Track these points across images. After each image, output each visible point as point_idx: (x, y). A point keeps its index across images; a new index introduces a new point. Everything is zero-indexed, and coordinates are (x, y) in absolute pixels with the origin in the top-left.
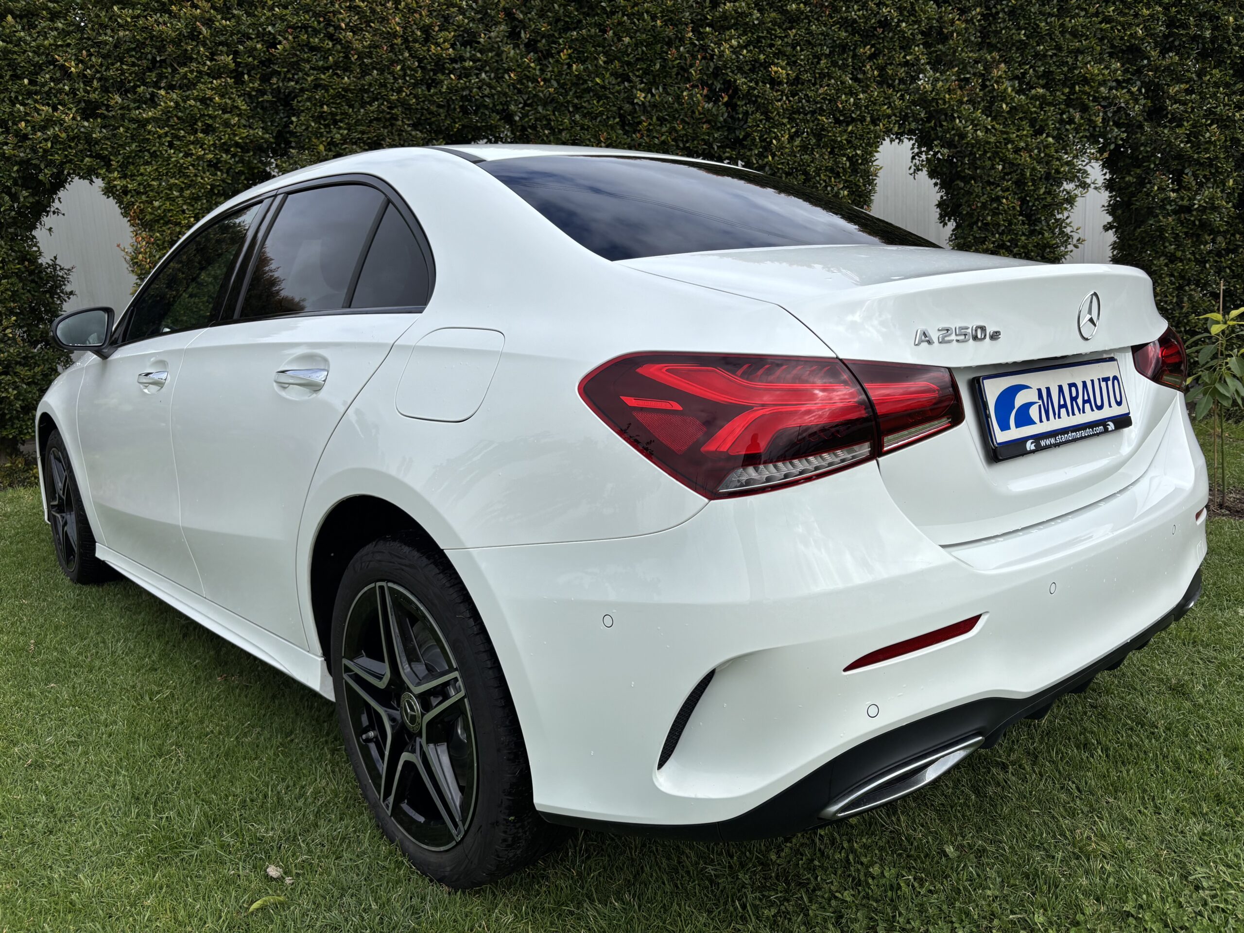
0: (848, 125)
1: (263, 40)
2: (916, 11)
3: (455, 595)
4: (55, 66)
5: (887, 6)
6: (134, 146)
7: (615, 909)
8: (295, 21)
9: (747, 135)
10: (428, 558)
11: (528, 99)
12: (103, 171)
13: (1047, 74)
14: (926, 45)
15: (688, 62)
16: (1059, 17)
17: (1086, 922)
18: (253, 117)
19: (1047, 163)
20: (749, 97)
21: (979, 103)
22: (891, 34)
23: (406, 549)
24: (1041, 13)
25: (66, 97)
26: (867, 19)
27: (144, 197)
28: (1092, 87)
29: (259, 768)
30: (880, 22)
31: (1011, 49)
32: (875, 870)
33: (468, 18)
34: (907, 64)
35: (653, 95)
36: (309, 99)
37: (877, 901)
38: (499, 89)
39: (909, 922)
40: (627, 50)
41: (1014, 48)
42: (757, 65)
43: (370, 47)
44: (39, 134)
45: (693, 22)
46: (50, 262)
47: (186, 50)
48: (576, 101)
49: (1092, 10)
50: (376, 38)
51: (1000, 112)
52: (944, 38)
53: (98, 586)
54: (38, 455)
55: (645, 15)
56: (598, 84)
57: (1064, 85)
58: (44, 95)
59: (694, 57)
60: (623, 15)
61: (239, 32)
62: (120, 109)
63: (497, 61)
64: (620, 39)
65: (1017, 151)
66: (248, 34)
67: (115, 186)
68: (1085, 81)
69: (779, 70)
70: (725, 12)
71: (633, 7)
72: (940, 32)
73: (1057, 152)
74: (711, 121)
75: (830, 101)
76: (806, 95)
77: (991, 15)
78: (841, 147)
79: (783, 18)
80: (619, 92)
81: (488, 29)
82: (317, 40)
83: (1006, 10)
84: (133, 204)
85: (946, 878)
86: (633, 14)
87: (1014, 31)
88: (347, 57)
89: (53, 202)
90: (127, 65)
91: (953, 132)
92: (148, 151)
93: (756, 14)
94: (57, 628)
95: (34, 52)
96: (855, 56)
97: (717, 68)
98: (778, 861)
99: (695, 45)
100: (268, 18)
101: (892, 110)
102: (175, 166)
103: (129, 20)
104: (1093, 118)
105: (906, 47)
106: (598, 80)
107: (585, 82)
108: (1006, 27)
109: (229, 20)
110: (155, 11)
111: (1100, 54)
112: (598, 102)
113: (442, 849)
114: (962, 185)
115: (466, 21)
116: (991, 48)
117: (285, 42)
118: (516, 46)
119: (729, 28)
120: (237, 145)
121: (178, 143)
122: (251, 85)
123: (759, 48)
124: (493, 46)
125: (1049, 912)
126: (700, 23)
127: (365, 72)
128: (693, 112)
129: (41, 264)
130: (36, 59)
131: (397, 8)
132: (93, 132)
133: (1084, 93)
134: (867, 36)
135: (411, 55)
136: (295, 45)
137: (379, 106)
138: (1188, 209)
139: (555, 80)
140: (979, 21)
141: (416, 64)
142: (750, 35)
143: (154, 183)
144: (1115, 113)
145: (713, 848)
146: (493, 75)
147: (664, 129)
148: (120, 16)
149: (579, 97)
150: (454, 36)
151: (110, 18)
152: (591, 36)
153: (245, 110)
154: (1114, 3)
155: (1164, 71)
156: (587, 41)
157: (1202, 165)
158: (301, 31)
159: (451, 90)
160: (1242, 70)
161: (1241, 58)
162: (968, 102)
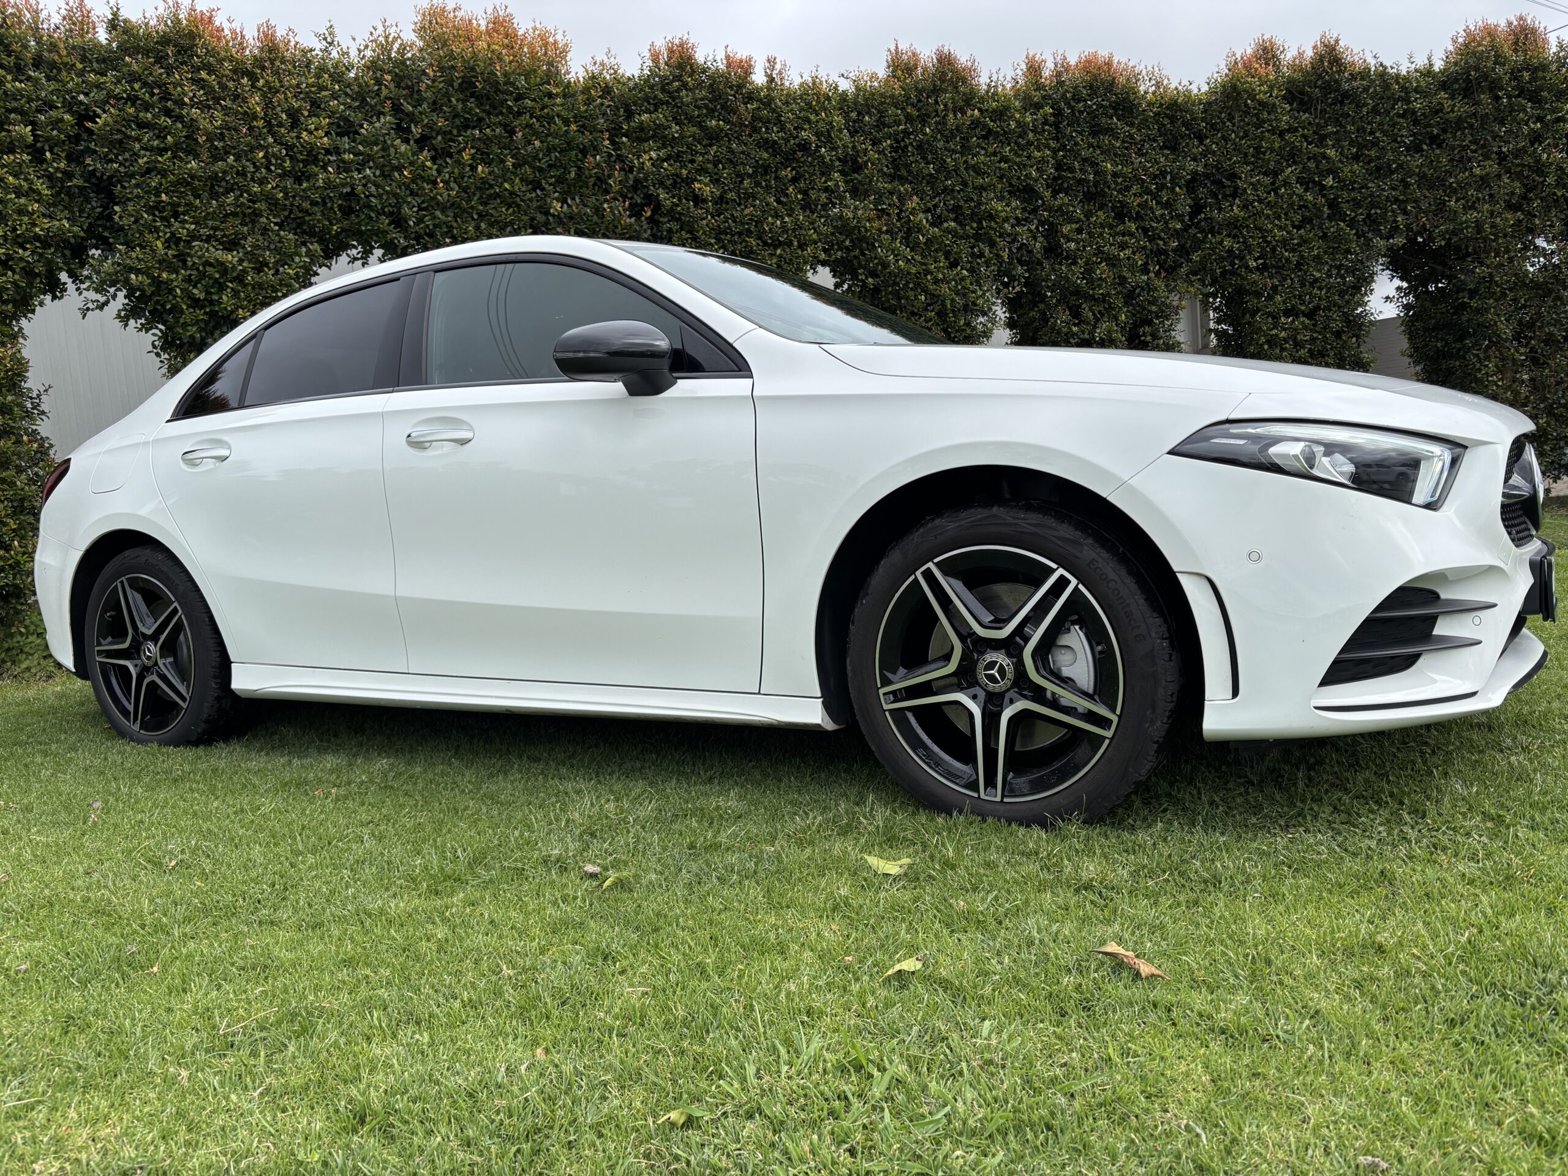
0: (775, 249)
1: (72, 111)
2: (832, 138)
5: (805, 130)
8: (117, 90)
11: (423, 202)
13: (957, 209)
14: (843, 173)
15: (606, 173)
16: (962, 154)
18: (54, 205)
19: (964, 295)
20: (672, 214)
21: (897, 233)
22: (810, 159)
24: (946, 149)
26: (787, 141)
28: (996, 223)
30: (799, 145)
31: (921, 182)
33: (343, 104)
34: (827, 189)
36: (139, 185)
38: (388, 188)
40: (537, 155)
41: (925, 182)
42: (679, 180)
43: (221, 128)
45: (608, 130)
48: (481, 208)
49: (991, 150)
50: (229, 118)
51: (917, 243)
52: (858, 168)
55: (556, 119)
56: (506, 189)
57: (972, 220)
59: (613, 168)
60: (531, 118)
61: (38, 99)
63: (383, 157)
64: (529, 143)
65: (936, 282)
66: (51, 101)
68: (991, 217)
69: (704, 187)
70: (642, 123)
71: (542, 109)
72: (855, 162)
73: (971, 284)
75: (757, 222)
76: (732, 215)
77: (901, 147)
79: (703, 134)
80: (531, 200)
82: (149, 115)
83: (914, 144)
86: (543, 117)
87: (923, 165)
88: (191, 137)
91: (876, 261)
93: (675, 127)
97: (636, 180)
99: (612, 155)
100: (77, 85)
104: (1001, 253)
105: (826, 170)
106: (507, 186)
107: (492, 186)
108: (917, 161)
109: (24, 82)
111: (1001, 192)
112: (507, 210)
115: (342, 107)
116: (903, 180)
117: (105, 115)
118: (406, 141)
119: (647, 140)
120: (37, 238)
122: (55, 165)
123: (680, 162)
124: (378, 139)
126: (616, 132)
127: (216, 157)
128: (615, 227)
131: (254, 86)
133: (991, 228)
134: (788, 159)
135: (275, 141)
136: (118, 119)
137: (237, 199)
138: (1089, 343)
139: (455, 182)
140: (890, 153)
141: (284, 152)
142: (669, 148)
144: (1018, 249)
146: (378, 173)
149: (485, 204)
150: (329, 124)
152: (496, 137)
153: (48, 195)
154: (1009, 145)
155: (1056, 211)
156: (492, 142)
157: (1096, 300)
158: (126, 103)
159: (328, 184)
160: (1121, 213)
161: (1119, 201)
162: (887, 232)
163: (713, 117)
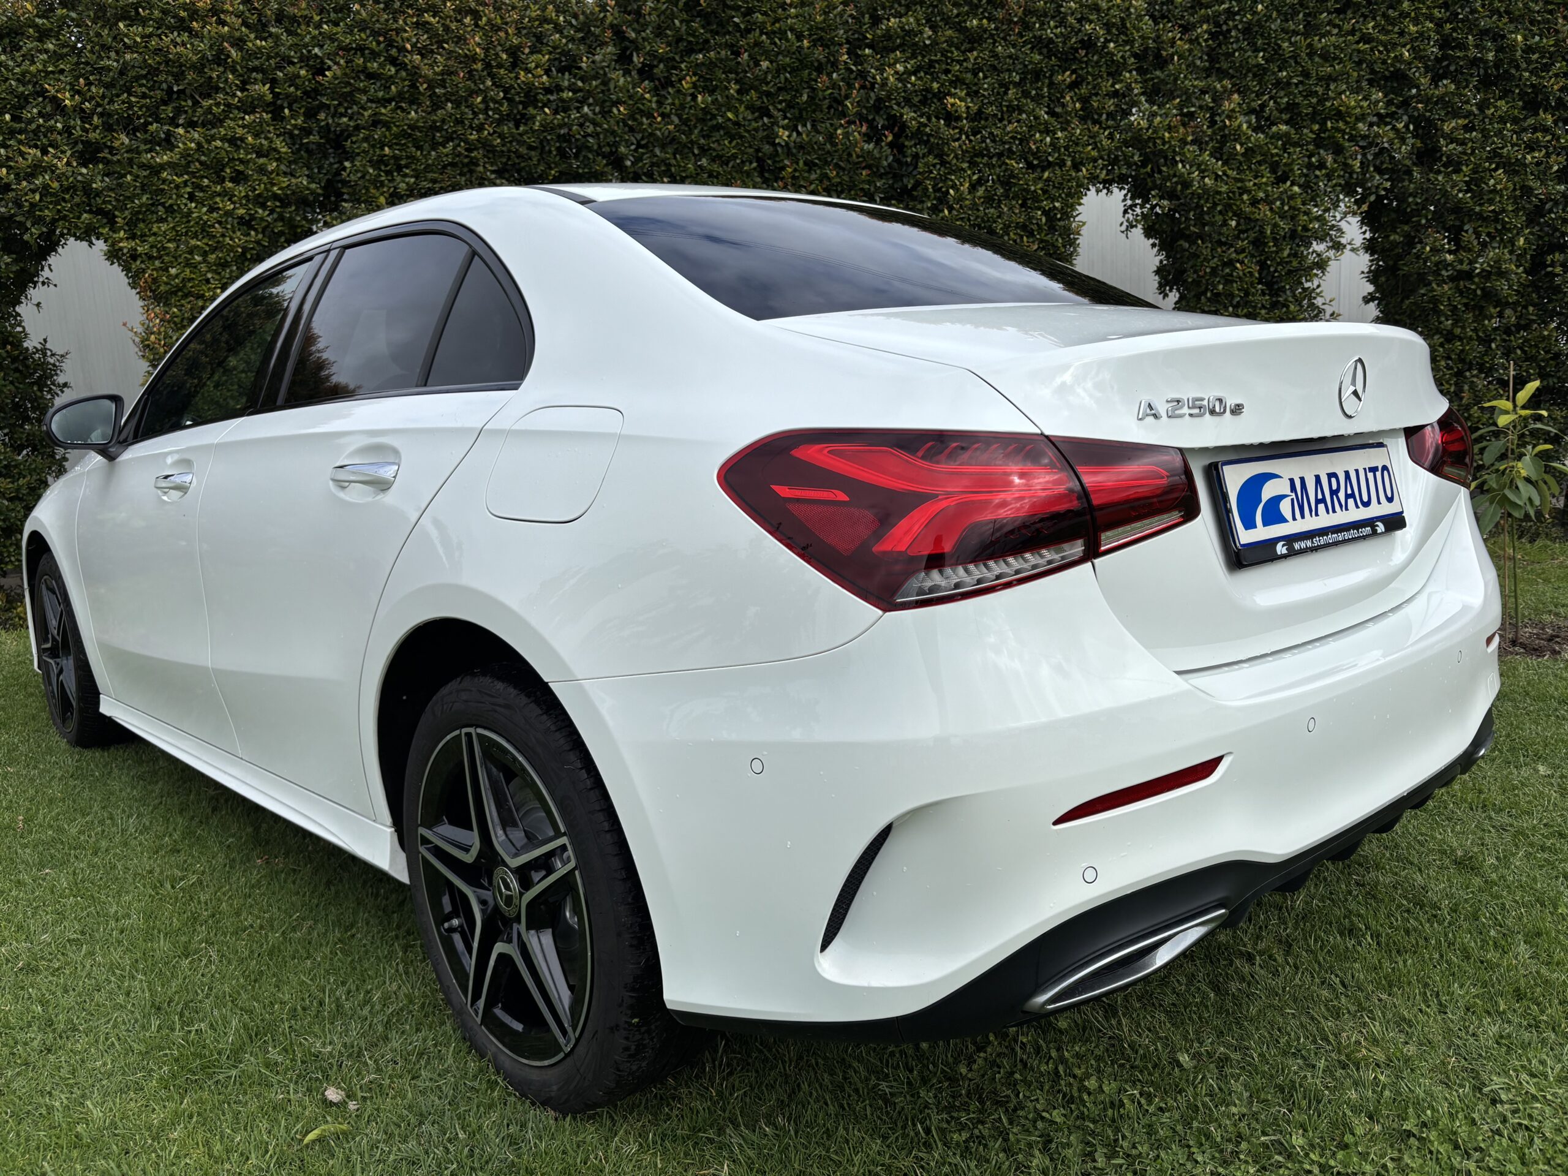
0: (1043, 171)
1: (307, 65)
2: (1127, 29)
3: (562, 741)
4: (45, 98)
5: (1091, 22)
6: (144, 199)
7: (766, 1135)
8: (348, 41)
9: (918, 184)
10: (528, 696)
11: (643, 138)
12: (105, 231)
13: (1291, 107)
14: (1141, 71)
15: (843, 93)
16: (1306, 35)
17: (1356, 1144)
18: (295, 162)
19: (1293, 218)
20: (919, 136)
21: (1207, 143)
22: (1095, 58)
23: (500, 686)
25: (59, 137)
26: (1066, 38)
27: (157, 263)
28: (1347, 123)
29: (311, 970)
30: (1082, 41)
31: (1246, 75)
32: (1092, 1083)
33: (566, 37)
34: (1116, 94)
35: (799, 134)
36: (366, 139)
37: (1094, 1122)
38: (605, 126)
39: (1134, 1147)
40: (766, 78)
41: (1250, 75)
42: (930, 96)
43: (442, 73)
44: (24, 183)
45: (848, 42)
46: (39, 346)
47: (211, 78)
48: (702, 141)
49: (1347, 27)
50: (450, 63)
51: (1233, 154)
52: (1162, 62)
53: (103, 750)
54: (26, 586)
55: (789, 33)
56: (730, 120)
57: (1313, 121)
58: (31, 135)
59: (850, 86)
60: (762, 33)
61: (277, 55)
62: (127, 152)
63: (603, 92)
64: (757, 64)
65: (1254, 202)
66: (289, 57)
67: (121, 249)
68: (1339, 115)
69: (957, 102)
70: (888, 29)
71: (773, 24)
72: (1158, 56)
73: (1304, 204)
74: (872, 166)
75: (1021, 140)
76: (991, 133)
77: (1221, 33)
78: (1036, 199)
79: (962, 37)
80: (756, 130)
81: (591, 51)
82: (375, 65)
83: (1240, 27)
84: (144, 271)
85: (1180, 1092)
86: (774, 32)
87: (1249, 53)
88: (413, 86)
89: (42, 270)
90: (136, 97)
91: (1175, 180)
92: (163, 204)
93: (928, 32)
94: (51, 801)
95: (18, 80)
96: (1051, 85)
97: (879, 100)
98: (969, 1076)
99: (852, 71)
100: (313, 38)
101: (1099, 151)
102: (197, 223)
103: (138, 40)
104: (1350, 161)
105: (1115, 74)
106: (730, 115)
107: (714, 117)
108: (1240, 49)
109: (265, 39)
110: (171, 29)
111: (1357, 82)
112: (730, 142)
113: (546, 1063)
114: (1186, 245)
115: (564, 41)
116: (1222, 74)
117: (335, 67)
118: (627, 72)
119: (893, 51)
120: (275, 197)
121: (201, 194)
122: (293, 122)
123: (932, 74)
124: (597, 73)
125: (1311, 1134)
126: (857, 43)
127: (436, 106)
128: (850, 155)
129: (27, 349)
130: (21, 89)
131: (477, 25)
132: (93, 181)
133: (1338, 130)
134: (1066, 60)
135: (494, 84)
136: (348, 71)
137: (454, 148)
138: (1469, 275)
139: (677, 115)
140: (1206, 41)
141: (501, 94)
142: (920, 58)
143: (170, 245)
144: (1376, 155)
145: (887, 1061)
146: (597, 109)
147: (813, 176)
148: (126, 35)
149: (707, 137)
150: (549, 60)
151: (115, 38)
152: (721, 60)
153: (286, 153)
154: (1374, 19)
155: (1436, 103)
156: (716, 66)
157: (1484, 219)
158: (355, 53)
159: (545, 127)
160: (1534, 102)
161: (1533, 86)
162: (1193, 142)
163: (975, 16)
